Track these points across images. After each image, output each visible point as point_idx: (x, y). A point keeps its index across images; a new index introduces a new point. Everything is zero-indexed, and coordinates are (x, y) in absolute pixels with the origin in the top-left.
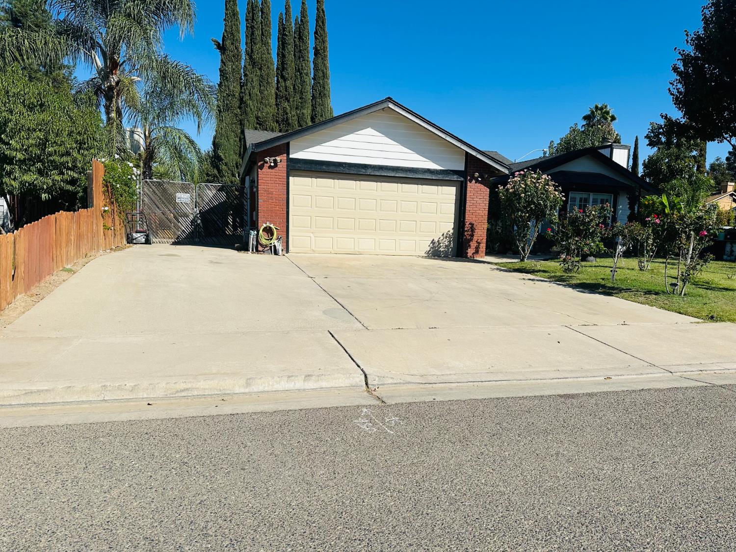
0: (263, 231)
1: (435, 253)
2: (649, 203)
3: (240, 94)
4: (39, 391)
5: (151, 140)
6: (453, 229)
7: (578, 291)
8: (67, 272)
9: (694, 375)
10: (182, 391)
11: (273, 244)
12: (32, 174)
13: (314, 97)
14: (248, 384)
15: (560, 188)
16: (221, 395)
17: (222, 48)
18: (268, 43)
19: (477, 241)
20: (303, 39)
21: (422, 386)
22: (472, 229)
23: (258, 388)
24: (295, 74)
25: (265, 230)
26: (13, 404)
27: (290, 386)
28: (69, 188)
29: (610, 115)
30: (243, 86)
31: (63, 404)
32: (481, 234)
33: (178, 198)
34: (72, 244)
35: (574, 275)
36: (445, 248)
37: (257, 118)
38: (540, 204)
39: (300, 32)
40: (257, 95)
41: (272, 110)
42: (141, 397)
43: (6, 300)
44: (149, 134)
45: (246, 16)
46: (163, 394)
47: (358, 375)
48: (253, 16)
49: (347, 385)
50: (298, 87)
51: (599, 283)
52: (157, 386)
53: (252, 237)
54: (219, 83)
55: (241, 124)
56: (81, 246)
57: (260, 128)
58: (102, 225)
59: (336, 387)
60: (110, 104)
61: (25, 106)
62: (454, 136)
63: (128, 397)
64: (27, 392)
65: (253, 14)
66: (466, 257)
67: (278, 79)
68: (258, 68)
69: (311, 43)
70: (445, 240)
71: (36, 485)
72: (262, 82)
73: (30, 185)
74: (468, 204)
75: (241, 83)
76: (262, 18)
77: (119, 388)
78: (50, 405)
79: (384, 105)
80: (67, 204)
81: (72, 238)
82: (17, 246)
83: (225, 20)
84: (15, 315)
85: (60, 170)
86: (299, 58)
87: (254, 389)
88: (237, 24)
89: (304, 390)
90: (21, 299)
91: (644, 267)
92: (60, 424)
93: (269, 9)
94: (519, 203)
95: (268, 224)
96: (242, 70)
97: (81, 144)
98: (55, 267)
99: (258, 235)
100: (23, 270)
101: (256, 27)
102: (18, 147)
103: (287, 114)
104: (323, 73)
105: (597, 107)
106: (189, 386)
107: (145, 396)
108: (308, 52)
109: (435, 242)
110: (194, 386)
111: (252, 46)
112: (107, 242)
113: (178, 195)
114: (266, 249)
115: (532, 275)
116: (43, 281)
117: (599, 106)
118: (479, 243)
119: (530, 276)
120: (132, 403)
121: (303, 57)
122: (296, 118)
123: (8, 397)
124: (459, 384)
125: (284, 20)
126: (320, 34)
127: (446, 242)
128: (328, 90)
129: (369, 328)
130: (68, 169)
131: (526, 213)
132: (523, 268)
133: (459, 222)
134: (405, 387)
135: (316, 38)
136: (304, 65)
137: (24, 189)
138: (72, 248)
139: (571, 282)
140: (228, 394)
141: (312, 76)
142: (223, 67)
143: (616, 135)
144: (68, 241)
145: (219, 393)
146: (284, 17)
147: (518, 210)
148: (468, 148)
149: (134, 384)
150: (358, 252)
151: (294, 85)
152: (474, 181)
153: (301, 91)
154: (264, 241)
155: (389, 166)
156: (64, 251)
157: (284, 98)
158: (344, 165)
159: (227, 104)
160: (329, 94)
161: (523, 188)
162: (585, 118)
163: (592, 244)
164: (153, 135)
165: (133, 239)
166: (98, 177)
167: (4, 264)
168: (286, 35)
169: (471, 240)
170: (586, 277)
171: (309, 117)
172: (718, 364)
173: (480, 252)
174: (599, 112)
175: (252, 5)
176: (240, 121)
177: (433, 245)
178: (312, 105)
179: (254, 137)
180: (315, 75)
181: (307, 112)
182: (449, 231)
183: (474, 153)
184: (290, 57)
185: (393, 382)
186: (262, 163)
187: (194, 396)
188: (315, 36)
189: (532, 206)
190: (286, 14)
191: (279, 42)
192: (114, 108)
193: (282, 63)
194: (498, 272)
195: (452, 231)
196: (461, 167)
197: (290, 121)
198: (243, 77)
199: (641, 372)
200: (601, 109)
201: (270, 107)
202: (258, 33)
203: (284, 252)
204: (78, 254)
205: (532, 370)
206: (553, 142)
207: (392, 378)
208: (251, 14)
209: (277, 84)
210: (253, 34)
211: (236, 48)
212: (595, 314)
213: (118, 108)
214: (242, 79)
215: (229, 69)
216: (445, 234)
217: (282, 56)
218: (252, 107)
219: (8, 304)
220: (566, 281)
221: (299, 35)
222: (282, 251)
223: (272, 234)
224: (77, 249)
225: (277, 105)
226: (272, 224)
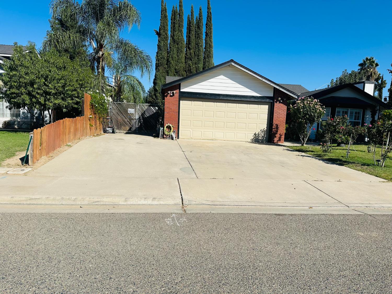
0: (166, 128)
1: (256, 140)
2: (387, 114)
3: (167, 58)
4: (35, 199)
5: (121, 82)
6: (267, 127)
7: (325, 163)
8: (68, 146)
9: (360, 209)
10: (96, 202)
11: (171, 134)
12: (59, 100)
13: (205, 58)
14: (126, 201)
15: (324, 106)
16: (113, 205)
17: (159, 34)
18: (182, 30)
19: (280, 134)
20: (199, 28)
21: (210, 206)
22: (277, 128)
23: (131, 203)
24: (195, 46)
25: (167, 127)
26: (24, 203)
27: (145, 202)
28: (76, 106)
29: (375, 63)
30: (169, 53)
31: (45, 205)
32: (282, 130)
33: (129, 111)
34: (72, 133)
35: (328, 154)
36: (262, 137)
37: (175, 69)
38: (312, 115)
39: (198, 24)
40: (175, 57)
41: (183, 65)
42: (78, 204)
43: (36, 159)
44: (120, 78)
45: (171, 17)
46: (88, 203)
47: (178, 199)
48: (175, 17)
49: (173, 204)
50: (197, 53)
51: (339, 159)
52: (85, 199)
53: (161, 130)
54: (157, 52)
55: (167, 73)
56: (77, 134)
57: (177, 74)
58: (89, 124)
59: (168, 204)
60: (99, 65)
61: (57, 68)
62: (267, 79)
63: (72, 203)
64: (30, 198)
65: (175, 16)
66: (274, 143)
67: (186, 49)
68: (176, 44)
69: (204, 30)
70: (262, 133)
71: (18, 235)
72: (178, 51)
73: (58, 105)
74: (275, 114)
75: (168, 52)
76: (179, 18)
77: (69, 199)
78: (39, 205)
79: (229, 64)
80: (74, 114)
81: (72, 131)
82: (42, 134)
83: (161, 20)
84: (39, 166)
85: (72, 98)
86: (198, 38)
87: (129, 203)
88: (167, 22)
89: (152, 205)
90: (44, 158)
91: (370, 150)
92: (39, 212)
93: (183, 14)
94: (300, 114)
95: (169, 124)
96: (169, 45)
97: (81, 86)
98: (62, 144)
99: (163, 129)
100: (45, 145)
101: (176, 22)
102: (52, 87)
103: (190, 67)
104: (210, 45)
105: (367, 59)
106: (99, 200)
107: (80, 203)
108: (202, 35)
109: (256, 134)
110: (101, 200)
111: (174, 33)
112: (92, 132)
113: (129, 109)
114: (168, 137)
115: (305, 153)
116: (56, 150)
117: (369, 58)
118: (281, 135)
119: (303, 154)
120: (74, 206)
121: (199, 37)
122: (195, 69)
123: (22, 200)
124: (229, 206)
125: (190, 18)
126: (209, 25)
127: (263, 134)
128: (212, 54)
129: (198, 178)
130: (76, 97)
131: (304, 120)
132: (302, 149)
133: (270, 124)
134: (201, 206)
135: (206, 27)
136: (200, 41)
137: (55, 107)
138: (72, 135)
139: (324, 158)
140: (117, 204)
141: (204, 47)
142: (159, 44)
143: (379, 74)
144: (70, 132)
145: (113, 204)
146: (190, 17)
147: (300, 118)
148: (275, 85)
149: (75, 198)
150: (215, 139)
151: (195, 52)
152: (278, 102)
153: (198, 55)
154: (166, 133)
155: (232, 95)
156: (67, 137)
157: (189, 59)
158: (208, 95)
159: (161, 63)
160: (212, 56)
161: (302, 106)
162: (360, 65)
163: (343, 137)
164: (122, 80)
165: (107, 131)
166: (87, 101)
167: (35, 142)
168: (191, 26)
169: (277, 133)
170: (333, 155)
171: (202, 68)
172: (379, 204)
173: (281, 140)
174: (368, 61)
175: (174, 12)
176: (167, 71)
177: (255, 136)
178: (204, 62)
179: (170, 79)
180: (205, 46)
181: (201, 65)
182: (264, 129)
183: (278, 87)
184: (193, 37)
185: (195, 203)
186: (167, 94)
187: (101, 204)
188: (206, 26)
189: (307, 116)
190: (191, 15)
191: (187, 30)
192: (101, 67)
193: (189, 41)
194: (287, 151)
195: (266, 129)
196: (271, 95)
197: (192, 71)
198: (169, 49)
199: (330, 206)
200: (370, 60)
201: (182, 63)
202: (177, 26)
203: (177, 139)
204: (75, 138)
205: (273, 201)
206: (333, 80)
207: (195, 201)
208: (174, 16)
209: (186, 52)
210: (174, 26)
211: (166, 34)
212: (325, 175)
213: (102, 67)
214: (168, 50)
215: (162, 44)
216: (262, 130)
217: (189, 37)
218: (173, 64)
219: (37, 161)
220: (321, 157)
221: (198, 26)
222: (175, 138)
223: (171, 130)
224: (74, 136)
225: (185, 62)
226: (171, 125)
